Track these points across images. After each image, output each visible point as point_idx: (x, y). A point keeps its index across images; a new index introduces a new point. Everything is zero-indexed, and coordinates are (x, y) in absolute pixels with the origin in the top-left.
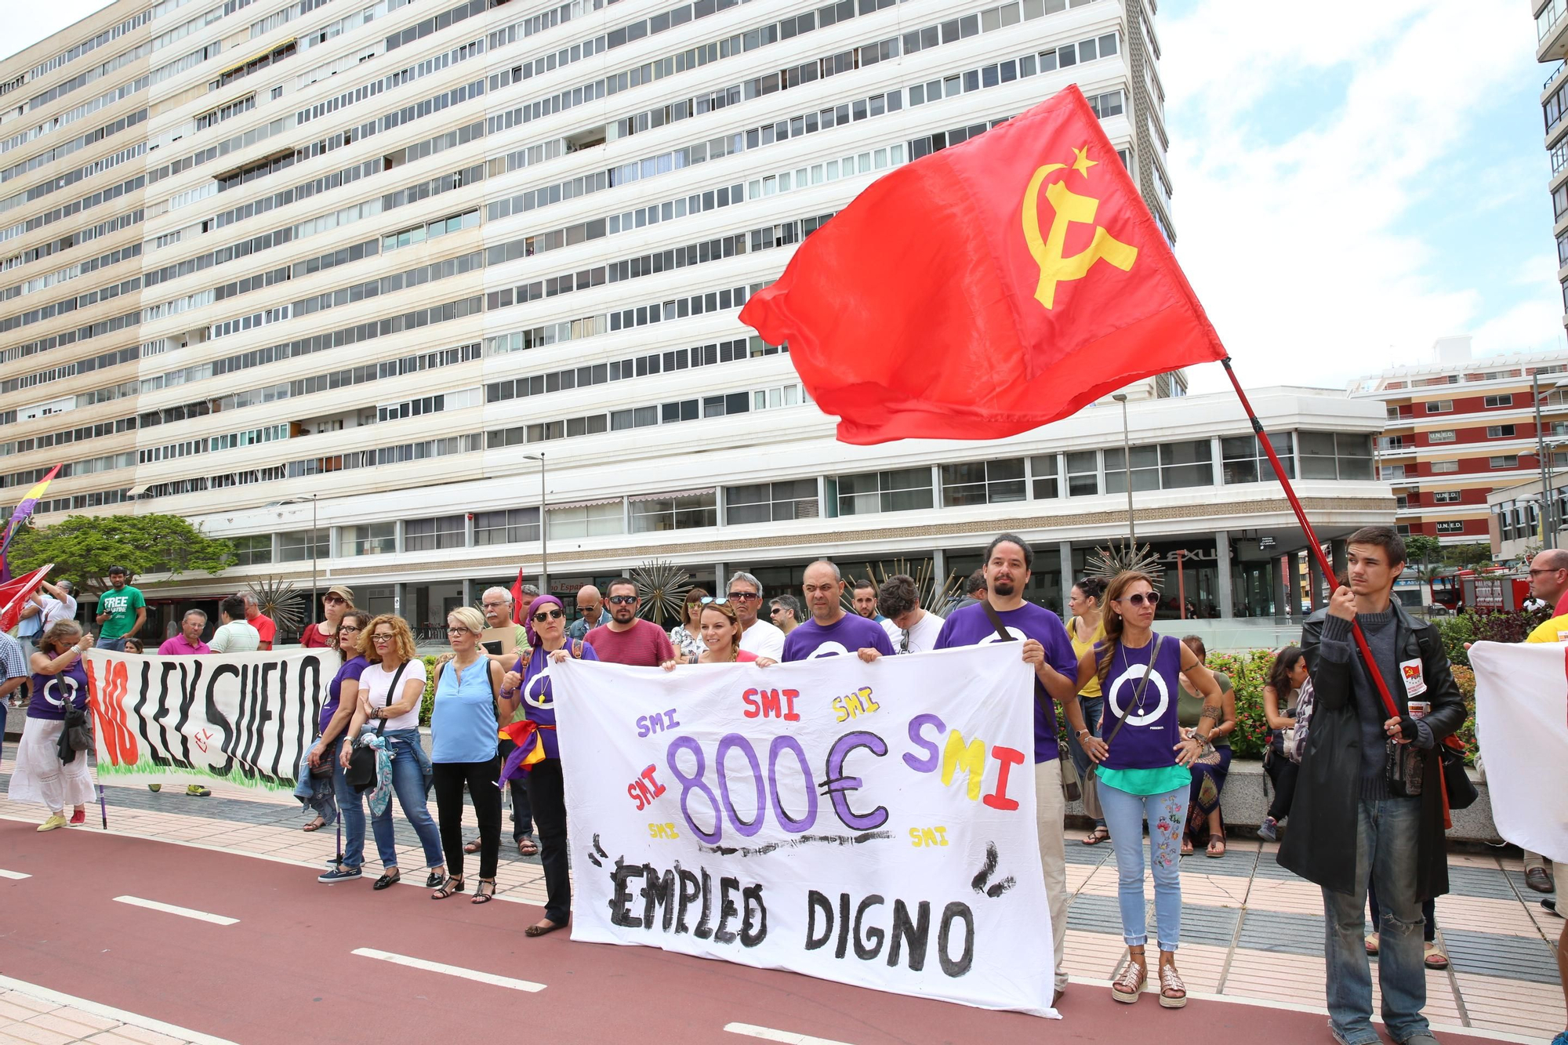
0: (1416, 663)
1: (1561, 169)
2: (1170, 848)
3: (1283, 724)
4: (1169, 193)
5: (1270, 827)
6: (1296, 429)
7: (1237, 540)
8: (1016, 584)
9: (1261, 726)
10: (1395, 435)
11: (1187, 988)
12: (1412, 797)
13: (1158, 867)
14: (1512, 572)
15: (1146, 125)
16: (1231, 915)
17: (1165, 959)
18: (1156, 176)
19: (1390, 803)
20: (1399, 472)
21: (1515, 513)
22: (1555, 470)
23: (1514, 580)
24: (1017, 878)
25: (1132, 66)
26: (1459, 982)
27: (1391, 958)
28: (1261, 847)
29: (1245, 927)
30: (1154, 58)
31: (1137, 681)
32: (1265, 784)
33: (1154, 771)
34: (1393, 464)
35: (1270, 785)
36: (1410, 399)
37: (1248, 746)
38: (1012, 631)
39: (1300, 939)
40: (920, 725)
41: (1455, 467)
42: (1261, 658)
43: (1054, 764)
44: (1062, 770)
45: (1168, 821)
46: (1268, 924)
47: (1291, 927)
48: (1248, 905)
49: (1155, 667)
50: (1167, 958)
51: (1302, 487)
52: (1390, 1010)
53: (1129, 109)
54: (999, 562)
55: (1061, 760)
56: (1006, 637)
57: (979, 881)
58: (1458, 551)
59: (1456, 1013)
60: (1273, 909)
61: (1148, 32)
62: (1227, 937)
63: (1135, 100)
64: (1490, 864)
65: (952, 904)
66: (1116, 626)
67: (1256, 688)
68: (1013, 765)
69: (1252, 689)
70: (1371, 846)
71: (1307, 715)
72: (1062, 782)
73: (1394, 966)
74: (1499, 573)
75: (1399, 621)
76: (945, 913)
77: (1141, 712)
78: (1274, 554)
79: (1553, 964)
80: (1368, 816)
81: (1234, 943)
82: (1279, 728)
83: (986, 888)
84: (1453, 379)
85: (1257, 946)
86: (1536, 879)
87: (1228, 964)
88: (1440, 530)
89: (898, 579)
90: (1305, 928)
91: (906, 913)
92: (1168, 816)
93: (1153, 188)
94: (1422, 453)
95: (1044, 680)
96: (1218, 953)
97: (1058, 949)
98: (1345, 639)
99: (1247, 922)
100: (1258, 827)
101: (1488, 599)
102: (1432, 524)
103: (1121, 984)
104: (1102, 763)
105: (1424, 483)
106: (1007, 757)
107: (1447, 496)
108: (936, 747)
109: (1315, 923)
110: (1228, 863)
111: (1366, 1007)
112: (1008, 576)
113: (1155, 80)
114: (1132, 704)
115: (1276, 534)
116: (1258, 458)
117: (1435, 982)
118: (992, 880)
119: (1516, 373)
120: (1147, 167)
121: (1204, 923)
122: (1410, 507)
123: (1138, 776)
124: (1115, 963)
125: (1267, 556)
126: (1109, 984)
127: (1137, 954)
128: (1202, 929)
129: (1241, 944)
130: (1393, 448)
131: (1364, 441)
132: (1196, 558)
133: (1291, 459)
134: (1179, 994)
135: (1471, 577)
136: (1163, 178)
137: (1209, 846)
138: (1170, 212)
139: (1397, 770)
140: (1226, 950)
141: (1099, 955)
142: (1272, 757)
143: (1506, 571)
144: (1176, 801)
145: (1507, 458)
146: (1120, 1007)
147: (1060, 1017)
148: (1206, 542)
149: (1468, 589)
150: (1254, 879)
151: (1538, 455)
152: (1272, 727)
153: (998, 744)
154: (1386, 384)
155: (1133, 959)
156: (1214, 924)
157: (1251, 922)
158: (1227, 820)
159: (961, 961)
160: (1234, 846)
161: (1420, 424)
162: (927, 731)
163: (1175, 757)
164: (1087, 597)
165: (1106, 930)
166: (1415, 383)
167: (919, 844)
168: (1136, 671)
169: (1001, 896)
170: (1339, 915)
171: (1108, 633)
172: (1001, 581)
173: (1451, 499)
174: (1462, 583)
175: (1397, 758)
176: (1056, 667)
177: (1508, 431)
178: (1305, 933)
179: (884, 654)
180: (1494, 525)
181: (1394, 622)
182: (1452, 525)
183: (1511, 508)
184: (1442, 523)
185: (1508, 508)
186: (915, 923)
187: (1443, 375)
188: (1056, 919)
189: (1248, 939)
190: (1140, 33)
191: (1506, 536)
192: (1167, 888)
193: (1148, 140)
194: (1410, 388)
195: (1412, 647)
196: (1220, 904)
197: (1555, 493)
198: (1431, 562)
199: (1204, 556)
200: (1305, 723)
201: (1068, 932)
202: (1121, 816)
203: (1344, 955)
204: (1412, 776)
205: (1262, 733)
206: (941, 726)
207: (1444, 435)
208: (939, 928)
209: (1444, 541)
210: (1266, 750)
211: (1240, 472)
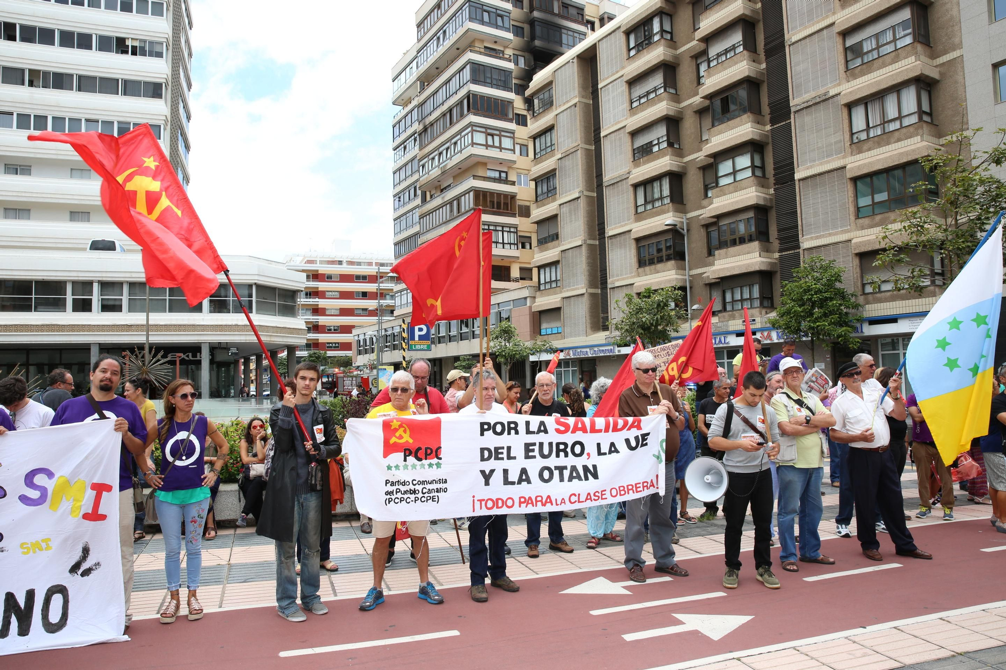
0: (321, 426)
1: (398, 162)
2: (197, 533)
3: (250, 461)
4: (189, 118)
5: (243, 519)
6: (255, 283)
7: (214, 348)
8: (113, 385)
9: (237, 463)
10: (308, 291)
11: (203, 608)
12: (319, 491)
13: (190, 544)
14: (362, 373)
15: (179, 70)
16: (222, 568)
17: (191, 594)
18: (181, 105)
19: (309, 495)
20: (309, 312)
21: (365, 340)
22: (384, 318)
23: (362, 377)
24: (102, 563)
25: (173, 29)
26: (333, 579)
27: (306, 570)
28: (235, 531)
29: (230, 573)
30: (188, 28)
31: (182, 441)
32: (239, 496)
33: (190, 490)
34: (306, 307)
35: (242, 495)
36: (318, 271)
37: (230, 475)
38: (107, 413)
39: (260, 574)
40: (34, 475)
41: (338, 312)
42: (237, 424)
43: (130, 492)
44: (134, 495)
45: (197, 518)
46: (243, 569)
47: (255, 569)
48: (231, 562)
49: (193, 433)
50: (192, 594)
51: (258, 319)
52: (304, 595)
53: (168, 55)
54: (104, 371)
55: (134, 489)
56: (103, 417)
57: (74, 569)
58: (336, 359)
59: (332, 592)
60: (244, 562)
61: (186, 9)
62: (221, 580)
63: (173, 52)
64: (346, 524)
65: (52, 587)
66: (171, 410)
67: (235, 441)
68: (104, 493)
69: (233, 442)
70: (299, 517)
71: (271, 456)
72: (134, 501)
73: (307, 574)
74: (355, 373)
75: (315, 407)
76: (46, 594)
77: (184, 458)
78: (236, 357)
79: (371, 563)
80: (299, 503)
81: (225, 582)
82: (248, 464)
83: (80, 572)
84: (340, 263)
85: (238, 581)
86: (366, 528)
87: (223, 593)
88: (328, 347)
89: (14, 379)
90: (262, 568)
91: (15, 601)
92: (197, 515)
93: (179, 113)
94: (322, 303)
95: (126, 442)
96: (219, 588)
97: (127, 601)
98: (291, 417)
99: (232, 570)
100: (237, 520)
101: (349, 388)
102: (324, 344)
103: (166, 614)
104: (160, 489)
105: (322, 320)
106: (100, 489)
107: (332, 328)
108: (46, 488)
109: (267, 565)
110: (217, 542)
111: (294, 596)
112: (110, 380)
113: (187, 41)
114: (179, 453)
115: (239, 346)
116: (231, 299)
117: (324, 580)
118: (85, 566)
119: (370, 264)
120: (176, 98)
121: (208, 575)
122: (313, 333)
123: (181, 494)
124: (159, 605)
125: (232, 359)
126: (159, 616)
127: (175, 595)
128: (207, 578)
129: (229, 582)
130: (306, 298)
131: (291, 294)
132: (187, 359)
133: (251, 302)
134: (199, 611)
135: (342, 375)
136: (186, 107)
137: (207, 533)
138: (188, 130)
139: (313, 479)
140: (221, 586)
141: (148, 602)
142: (244, 480)
143: (359, 372)
144: (202, 507)
145: (363, 309)
146: (165, 626)
147: (130, 639)
148: (195, 349)
149: (340, 381)
150: (233, 548)
151: (377, 310)
152: (244, 463)
153: (95, 481)
154: (306, 260)
155: (172, 598)
156: (214, 575)
157: (234, 570)
158: (217, 518)
159: (59, 622)
160: (220, 533)
161: (322, 286)
162: (40, 479)
163: (202, 482)
164: (137, 389)
165: (150, 588)
166: (321, 262)
167: (27, 553)
168: (182, 435)
169: (90, 575)
170: (284, 553)
171: (166, 414)
172: (105, 383)
173: (334, 330)
174: (337, 378)
175: (314, 473)
176: (134, 434)
177: (365, 295)
178: (262, 571)
179: (10, 430)
180: (354, 346)
181: (313, 407)
182: (334, 345)
183: (363, 338)
184: (329, 343)
185: (362, 338)
186: (22, 605)
187: (336, 259)
188: (126, 583)
189: (233, 579)
190: (181, 9)
191: (360, 353)
192: (194, 556)
193: (179, 81)
194: (318, 265)
195: (320, 419)
196: (215, 564)
197: (383, 331)
198: (322, 366)
199: (192, 357)
200: (270, 460)
201: (132, 593)
202: (170, 518)
203: (286, 572)
204: (320, 481)
205: (237, 467)
206: (50, 474)
207: (333, 293)
208: (42, 604)
209: (330, 353)
210: (240, 476)
211: (219, 306)
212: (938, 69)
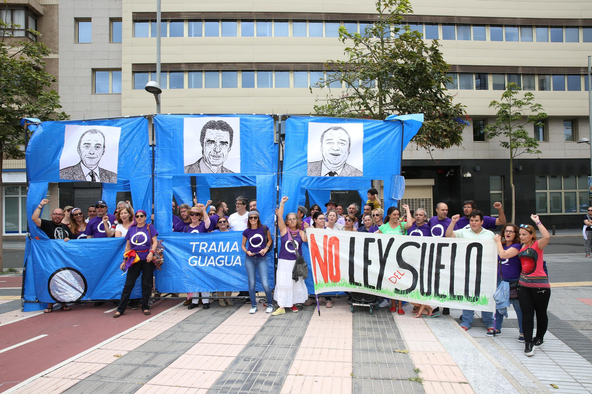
212: (43, 7)
